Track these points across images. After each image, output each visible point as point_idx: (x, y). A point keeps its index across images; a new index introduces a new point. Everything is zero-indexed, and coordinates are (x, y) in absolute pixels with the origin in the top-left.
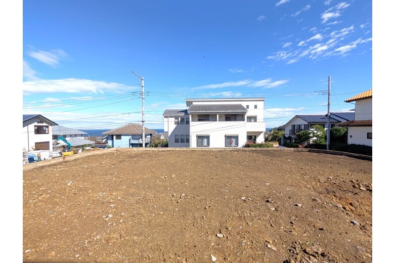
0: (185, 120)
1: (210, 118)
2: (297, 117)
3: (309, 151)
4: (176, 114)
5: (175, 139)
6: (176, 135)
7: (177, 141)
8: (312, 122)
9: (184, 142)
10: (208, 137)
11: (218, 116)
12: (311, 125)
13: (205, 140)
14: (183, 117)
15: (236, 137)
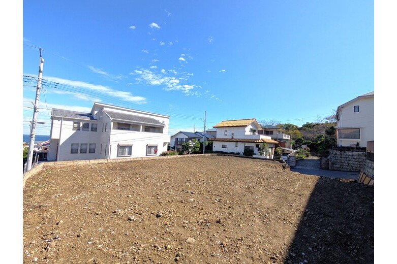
0: (90, 126)
1: (131, 127)
2: (181, 132)
3: (217, 155)
4: (76, 117)
5: (72, 150)
6: (72, 144)
7: (74, 151)
8: (191, 137)
9: (86, 153)
10: (130, 147)
11: (141, 126)
12: (190, 138)
13: (127, 150)
14: (88, 122)
15: (156, 147)
